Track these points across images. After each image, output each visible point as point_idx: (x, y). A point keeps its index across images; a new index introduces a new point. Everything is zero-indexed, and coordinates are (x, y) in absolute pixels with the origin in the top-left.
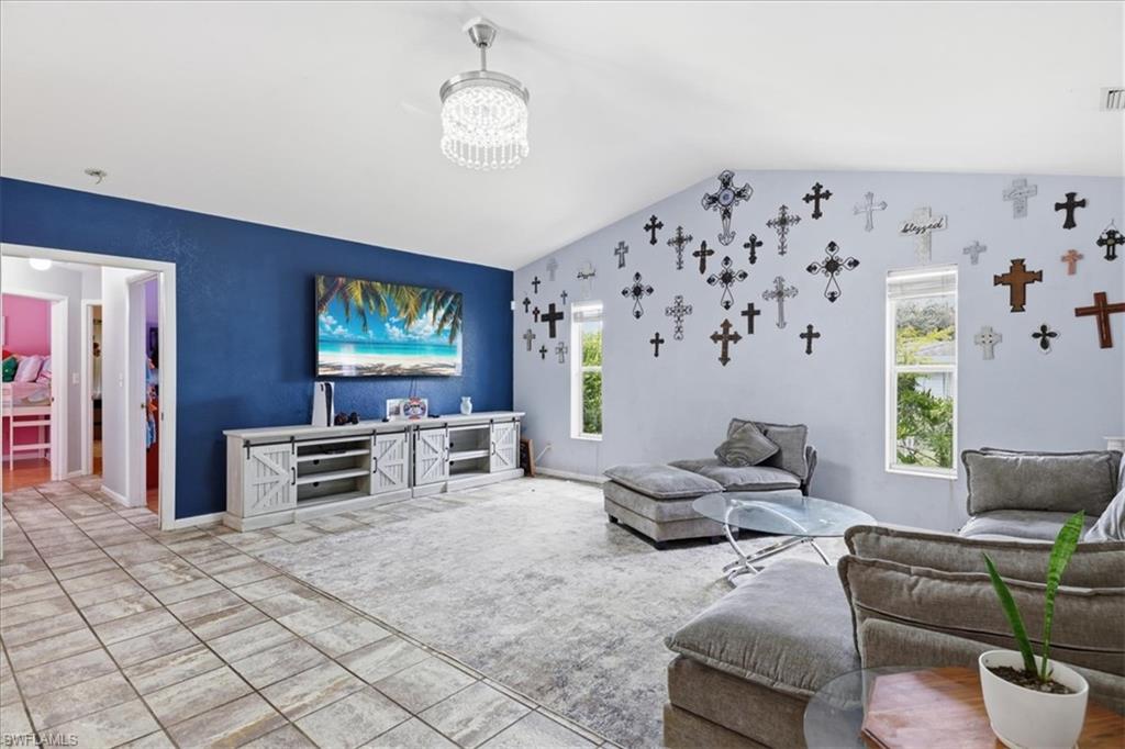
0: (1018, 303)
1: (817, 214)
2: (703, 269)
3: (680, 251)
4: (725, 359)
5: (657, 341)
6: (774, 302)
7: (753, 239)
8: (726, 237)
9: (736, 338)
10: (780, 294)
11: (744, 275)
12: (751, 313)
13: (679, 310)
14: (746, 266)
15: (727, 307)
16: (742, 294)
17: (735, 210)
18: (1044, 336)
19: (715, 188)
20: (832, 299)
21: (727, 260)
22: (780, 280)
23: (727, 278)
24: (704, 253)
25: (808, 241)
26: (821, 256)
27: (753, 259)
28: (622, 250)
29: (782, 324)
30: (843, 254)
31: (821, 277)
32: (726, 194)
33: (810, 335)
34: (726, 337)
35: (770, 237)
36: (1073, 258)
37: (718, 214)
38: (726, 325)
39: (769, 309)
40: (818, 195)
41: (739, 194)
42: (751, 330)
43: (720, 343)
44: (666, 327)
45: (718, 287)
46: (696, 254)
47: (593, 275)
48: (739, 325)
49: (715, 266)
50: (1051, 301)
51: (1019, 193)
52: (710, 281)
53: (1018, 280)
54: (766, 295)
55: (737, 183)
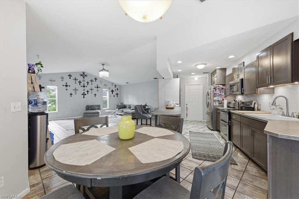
0: (112, 93)
1: (96, 81)
2: (80, 84)
3: (76, 81)
4: (84, 97)
5: (71, 94)
6: (91, 90)
7: (88, 82)
8: (84, 81)
9: (86, 95)
10: (92, 90)
11: (87, 86)
12: (88, 91)
13: (76, 90)
14: (87, 85)
15: (84, 90)
16: (86, 89)
17: (85, 77)
18: (114, 96)
19: (82, 74)
20: (98, 91)
21: (84, 84)
22: (91, 88)
23: (84, 86)
24: (80, 82)
25: (95, 84)
26: (96, 86)
27: (88, 85)
28: (62, 78)
29: (92, 93)
30: (99, 86)
31: (96, 88)
32: (83, 75)
33: (95, 95)
34: (84, 94)
35: (90, 82)
36: (115, 90)
37: (82, 77)
38: (84, 93)
39: (90, 91)
40: (96, 79)
41: (86, 76)
42: (88, 94)
43: (83, 95)
44: (73, 92)
45: (83, 88)
46: (79, 82)
47: (55, 81)
48: (86, 93)
49: (82, 84)
50: (115, 93)
51: (112, 84)
52: (81, 86)
53: (112, 91)
54: (90, 89)
55: (85, 74)
